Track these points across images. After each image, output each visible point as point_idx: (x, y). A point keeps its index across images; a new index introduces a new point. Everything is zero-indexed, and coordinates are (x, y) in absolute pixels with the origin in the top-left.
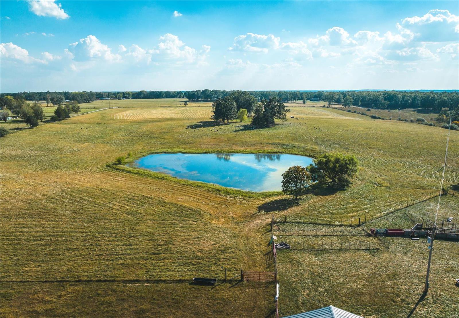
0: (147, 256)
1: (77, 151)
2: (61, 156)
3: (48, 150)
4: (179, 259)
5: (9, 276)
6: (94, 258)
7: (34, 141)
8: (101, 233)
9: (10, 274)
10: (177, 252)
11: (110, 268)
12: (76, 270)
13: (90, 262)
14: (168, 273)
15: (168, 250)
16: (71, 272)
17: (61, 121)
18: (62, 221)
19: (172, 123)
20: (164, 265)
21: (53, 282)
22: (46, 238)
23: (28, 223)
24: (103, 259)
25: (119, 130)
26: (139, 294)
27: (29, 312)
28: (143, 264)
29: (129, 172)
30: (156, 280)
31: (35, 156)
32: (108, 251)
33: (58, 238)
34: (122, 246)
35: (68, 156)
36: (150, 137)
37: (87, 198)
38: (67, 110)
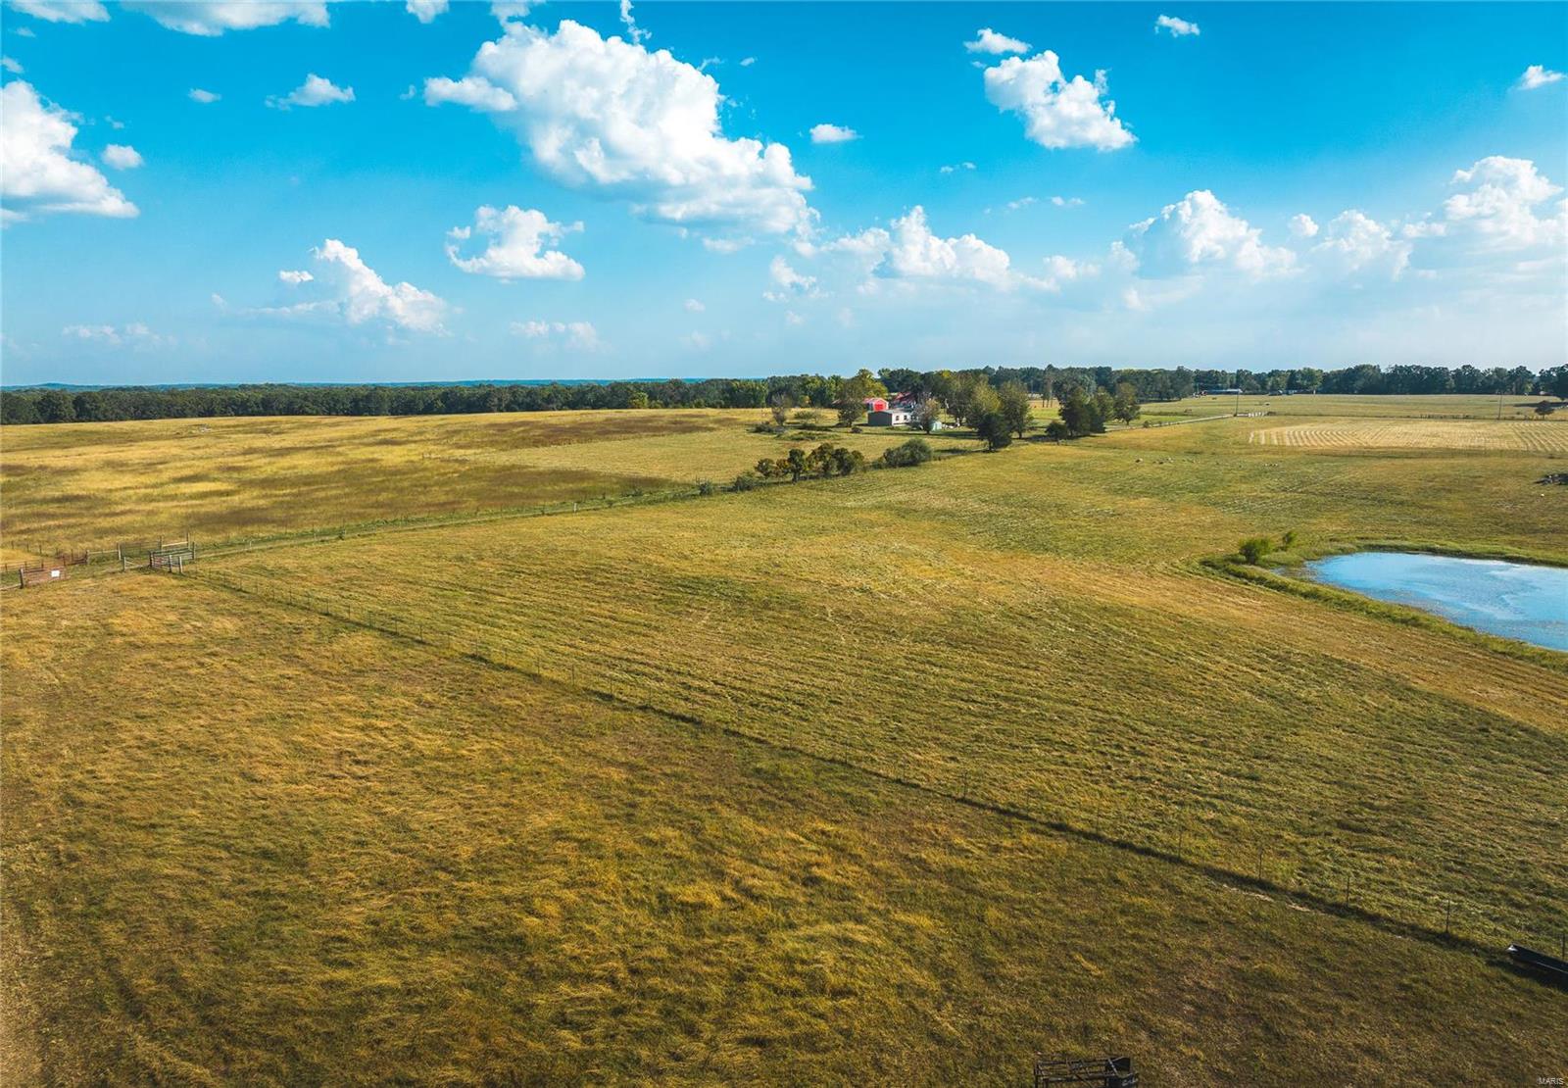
0: (1312, 823)
1: (1113, 515)
2: (1061, 522)
3: (1027, 505)
4: (1450, 869)
5: (873, 760)
6: (1120, 784)
7: (993, 480)
8: (1154, 725)
9: (876, 757)
10: (1445, 846)
11: (1171, 822)
12: (1056, 798)
13: (1104, 787)
14: (1394, 900)
15: (1403, 829)
16: (1041, 798)
17: (1075, 441)
18: (1036, 670)
19: (1476, 462)
20: (1379, 871)
21: (982, 806)
22: (984, 698)
23: (943, 655)
24: (1150, 792)
25: (1261, 473)
26: (1265, 927)
27: (906, 857)
28: (1292, 844)
29: (1281, 587)
30: (1337, 906)
31: (990, 515)
32: (1171, 775)
33: (1018, 706)
34: (1223, 773)
35: (1083, 524)
36: (1374, 499)
37: (1123, 630)
38: (1098, 410)
